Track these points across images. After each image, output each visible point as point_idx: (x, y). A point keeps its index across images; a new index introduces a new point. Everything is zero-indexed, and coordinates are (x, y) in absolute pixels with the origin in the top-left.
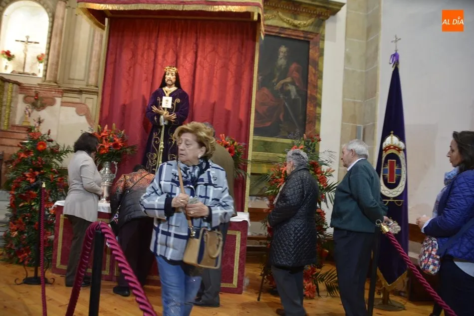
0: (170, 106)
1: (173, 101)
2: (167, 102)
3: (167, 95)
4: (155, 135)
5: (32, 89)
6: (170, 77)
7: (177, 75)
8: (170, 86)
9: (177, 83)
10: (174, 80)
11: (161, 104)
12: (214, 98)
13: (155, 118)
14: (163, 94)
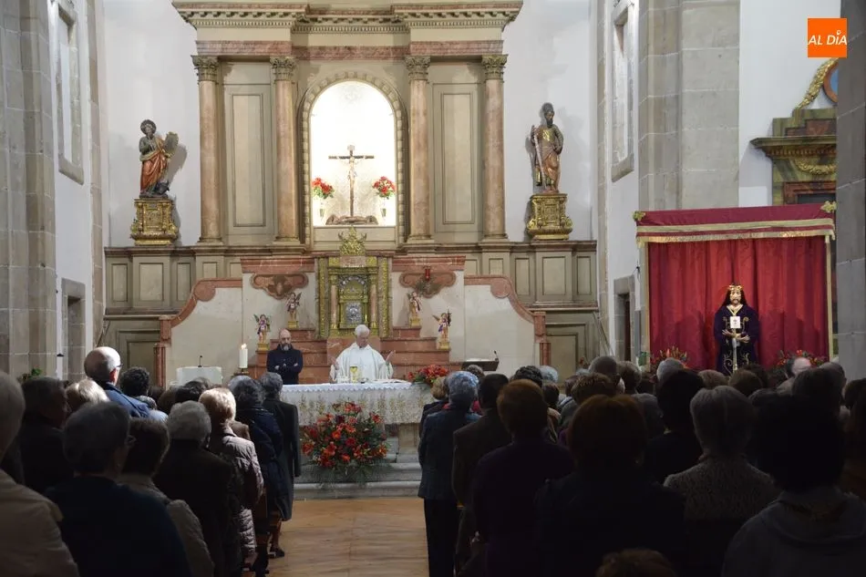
0: (739, 327)
1: (741, 321)
2: (735, 322)
3: (734, 314)
4: (726, 358)
5: (414, 262)
6: (735, 296)
7: (742, 292)
8: (736, 305)
9: (743, 301)
10: (739, 299)
11: (729, 325)
12: (782, 309)
13: (727, 341)
14: (729, 315)
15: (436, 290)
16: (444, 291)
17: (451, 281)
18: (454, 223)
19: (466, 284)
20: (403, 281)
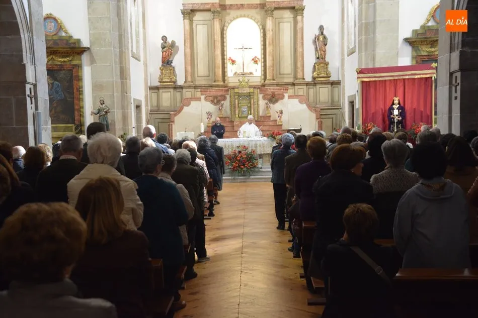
0: (397, 114)
1: (398, 111)
2: (396, 112)
3: (396, 109)
4: (392, 126)
5: (268, 90)
6: (396, 102)
7: (399, 100)
8: (396, 105)
9: (399, 104)
11: (393, 113)
12: (414, 106)
13: (393, 120)
14: (394, 109)
15: (277, 101)
16: (280, 101)
17: (282, 97)
18: (283, 74)
19: (289, 98)
20: (264, 98)
